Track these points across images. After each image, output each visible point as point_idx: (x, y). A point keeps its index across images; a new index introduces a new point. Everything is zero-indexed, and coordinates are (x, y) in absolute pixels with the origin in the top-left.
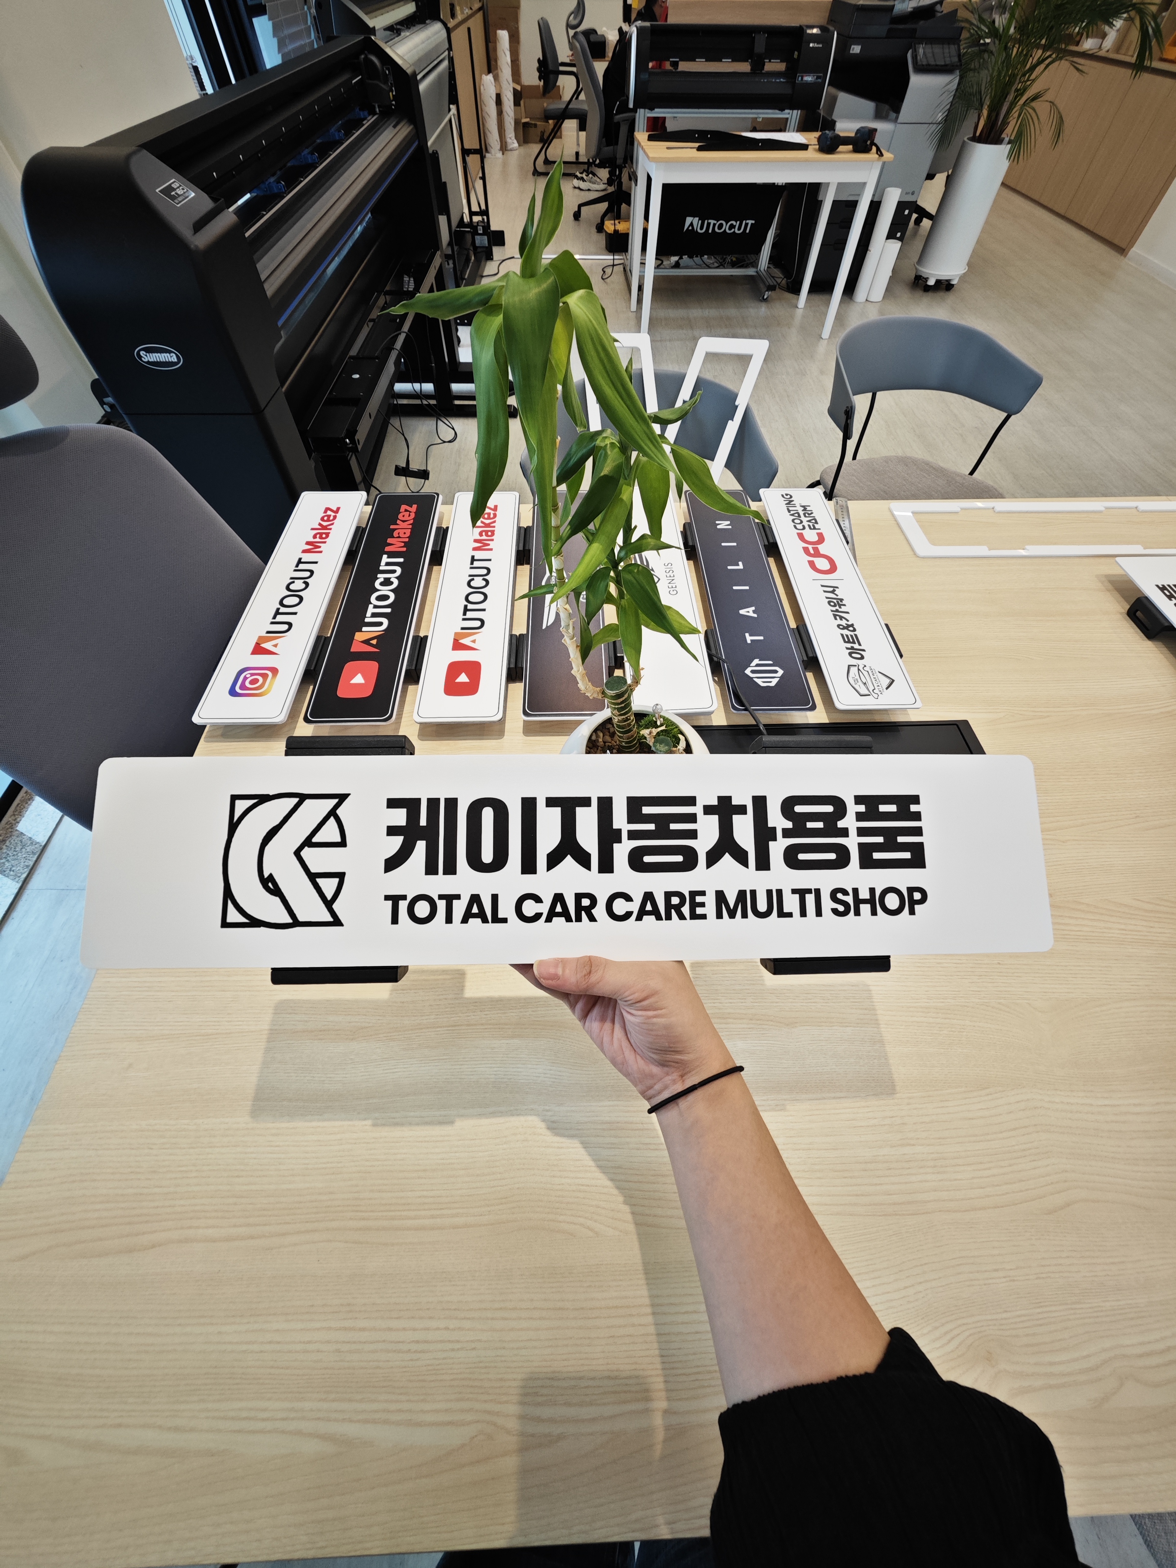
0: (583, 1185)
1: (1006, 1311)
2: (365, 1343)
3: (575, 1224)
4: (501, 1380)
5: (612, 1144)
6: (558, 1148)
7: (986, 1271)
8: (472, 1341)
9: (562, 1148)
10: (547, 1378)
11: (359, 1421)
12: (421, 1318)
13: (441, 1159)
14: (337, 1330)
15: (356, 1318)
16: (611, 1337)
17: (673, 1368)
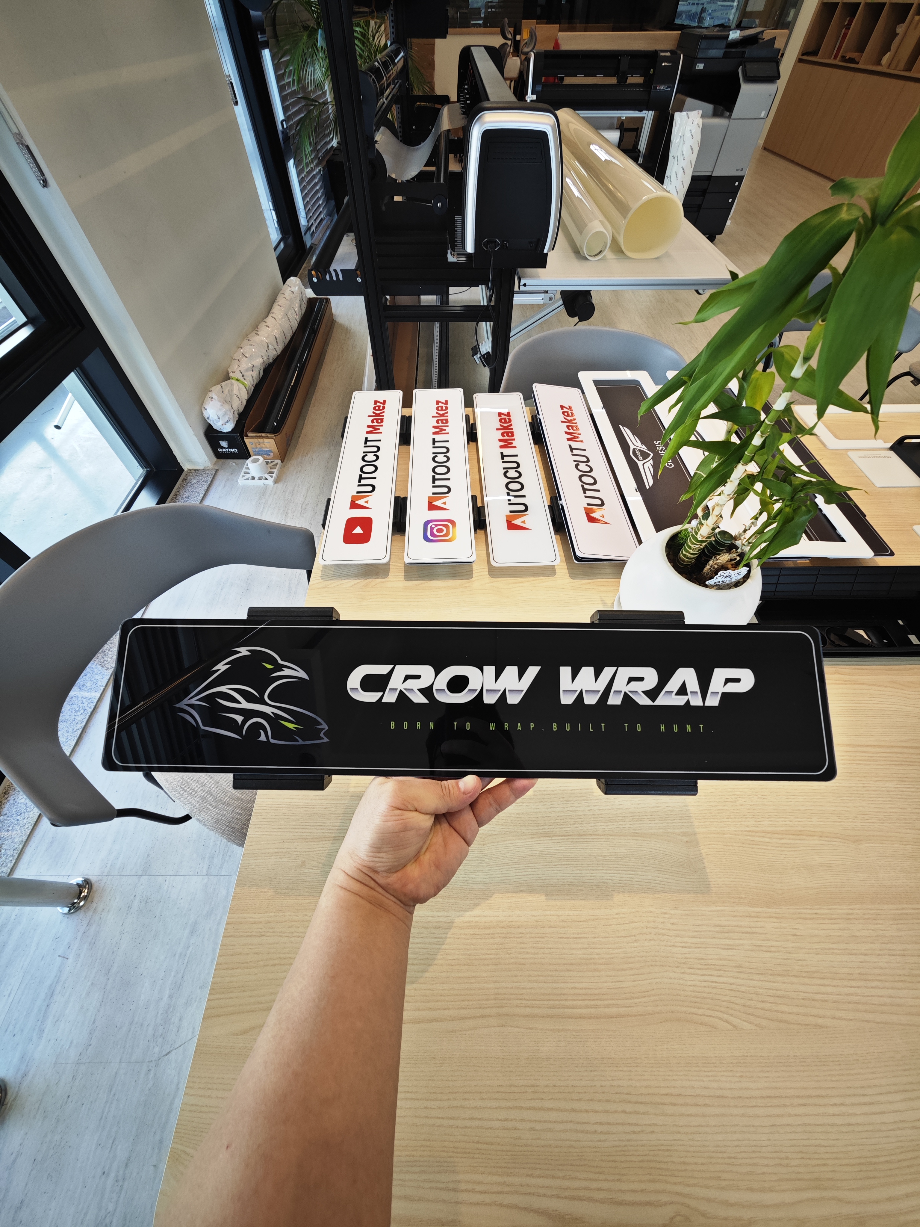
0: (713, 982)
2: (554, 1122)
3: (713, 1017)
4: (684, 1163)
5: (728, 945)
6: (683, 947)
8: (650, 1125)
9: (685, 947)
10: (725, 1163)
11: (566, 1198)
12: (600, 1101)
13: (583, 954)
14: (527, 1109)
15: (542, 1099)
16: (772, 1126)
17: (837, 1158)
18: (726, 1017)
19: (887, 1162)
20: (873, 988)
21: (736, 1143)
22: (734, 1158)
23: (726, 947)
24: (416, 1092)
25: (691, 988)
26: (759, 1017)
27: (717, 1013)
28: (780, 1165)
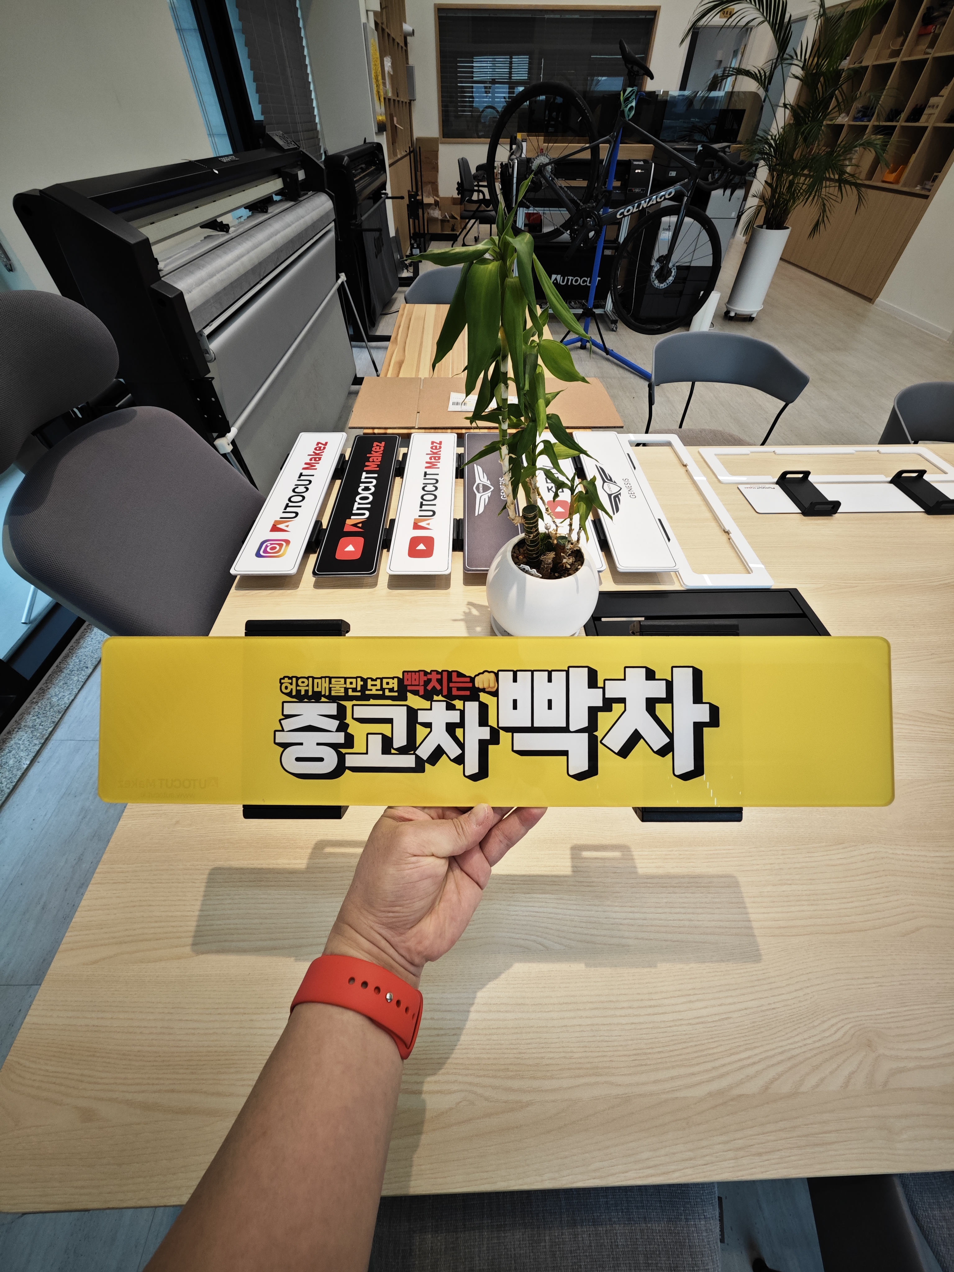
0: (533, 912)
1: (879, 1009)
3: (528, 940)
4: (478, 1058)
6: (512, 884)
7: (859, 979)
8: (453, 1029)
10: (515, 1058)
16: (564, 1026)
17: (616, 1051)
18: (540, 939)
19: (659, 1052)
20: (676, 913)
21: (529, 1041)
22: (524, 1053)
23: (552, 883)
24: (244, 1008)
25: (514, 917)
26: (570, 939)
27: (532, 937)
28: (565, 1057)
